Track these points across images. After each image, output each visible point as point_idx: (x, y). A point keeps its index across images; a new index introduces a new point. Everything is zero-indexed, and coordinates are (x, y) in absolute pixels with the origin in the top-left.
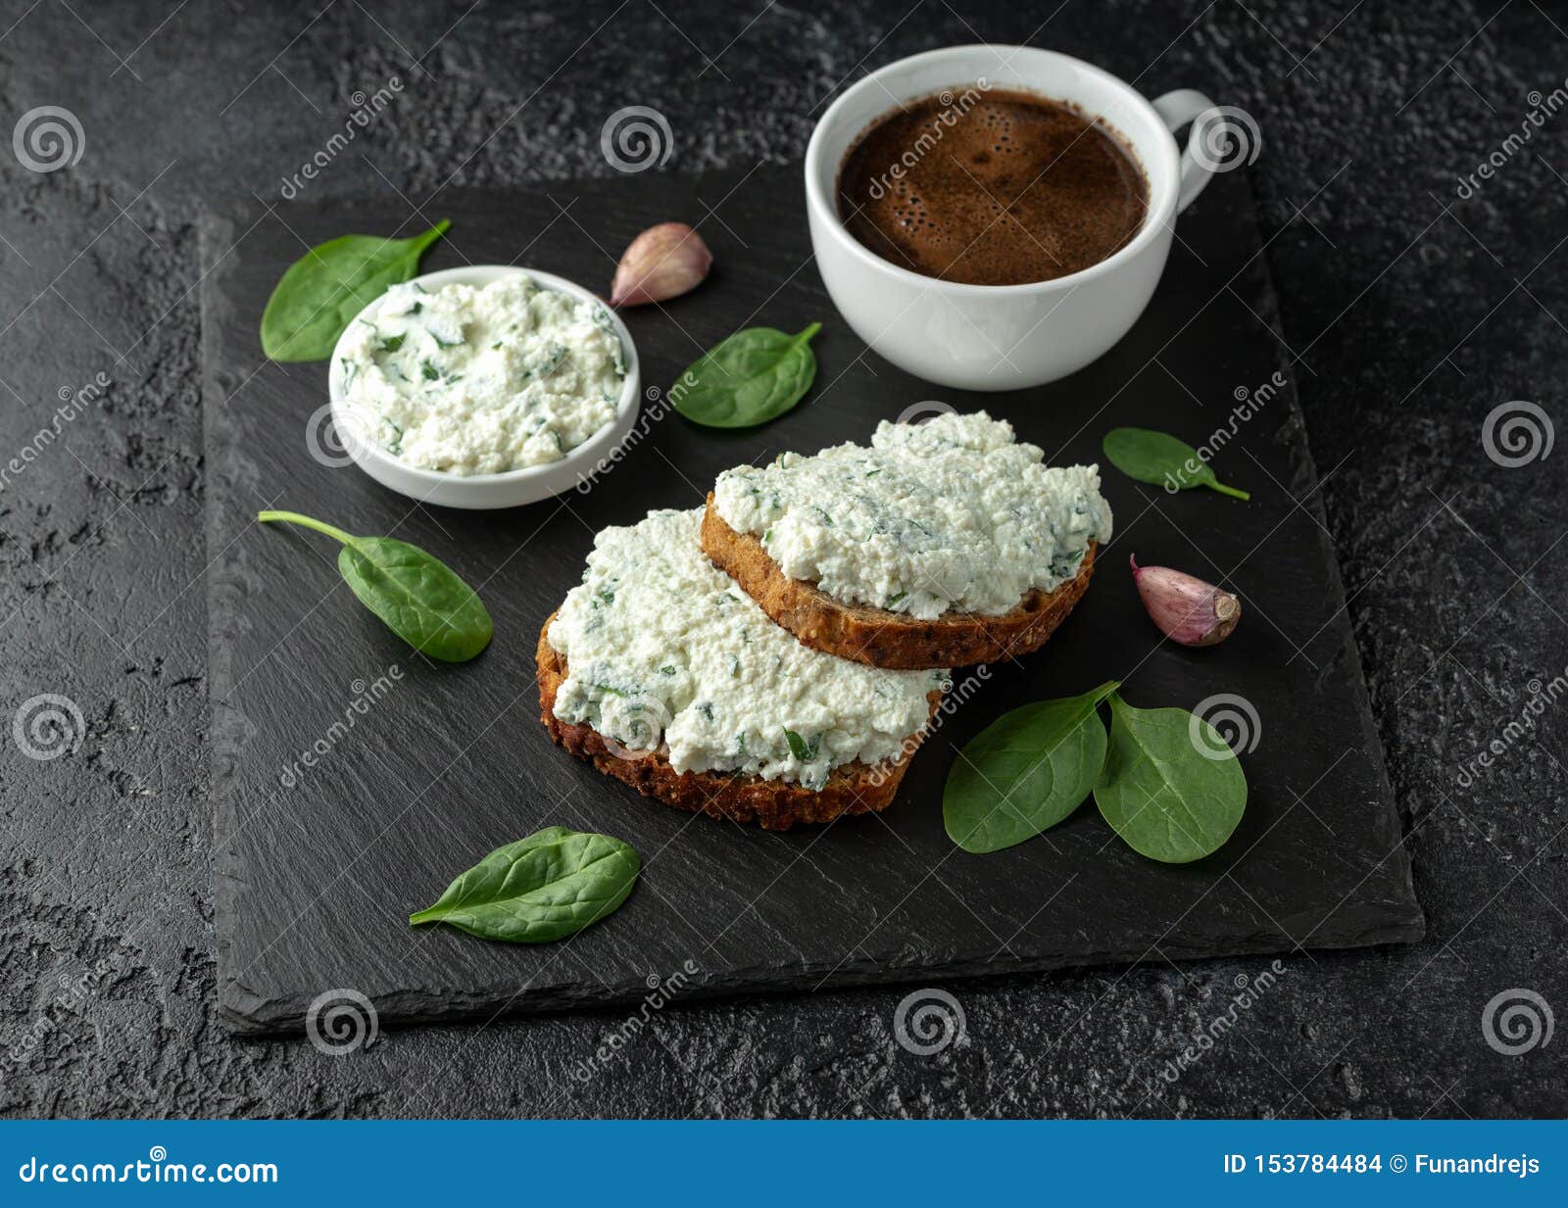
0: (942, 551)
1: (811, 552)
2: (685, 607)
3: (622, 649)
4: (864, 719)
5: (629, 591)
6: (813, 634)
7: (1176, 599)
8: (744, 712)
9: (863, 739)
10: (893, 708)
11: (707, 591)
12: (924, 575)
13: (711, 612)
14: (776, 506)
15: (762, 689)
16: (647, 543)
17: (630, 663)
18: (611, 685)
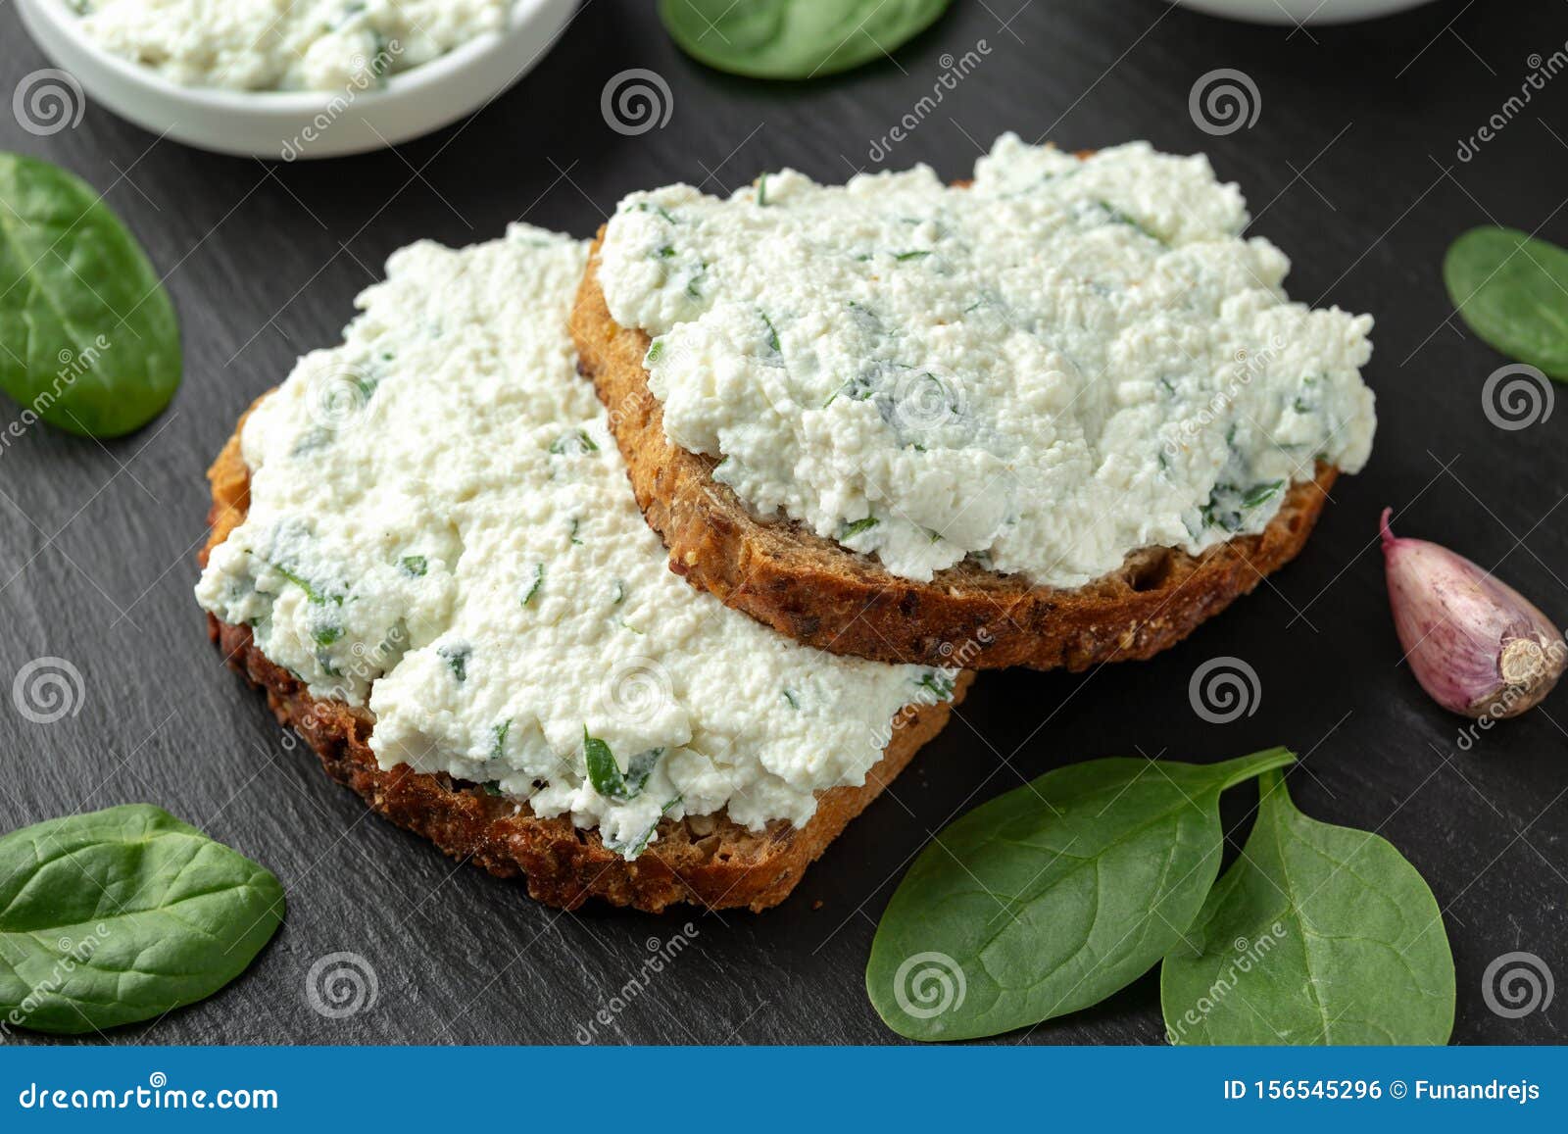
0: (968, 451)
1: (713, 406)
2: (486, 443)
3: (351, 500)
4: (747, 741)
5: (403, 386)
6: (690, 558)
7: (1440, 622)
8: (523, 680)
9: (730, 780)
10: (803, 734)
11: (548, 416)
12: (910, 496)
13: (530, 466)
14: (693, 292)
15: (571, 642)
16: (476, 292)
17: (350, 533)
18: (300, 571)
